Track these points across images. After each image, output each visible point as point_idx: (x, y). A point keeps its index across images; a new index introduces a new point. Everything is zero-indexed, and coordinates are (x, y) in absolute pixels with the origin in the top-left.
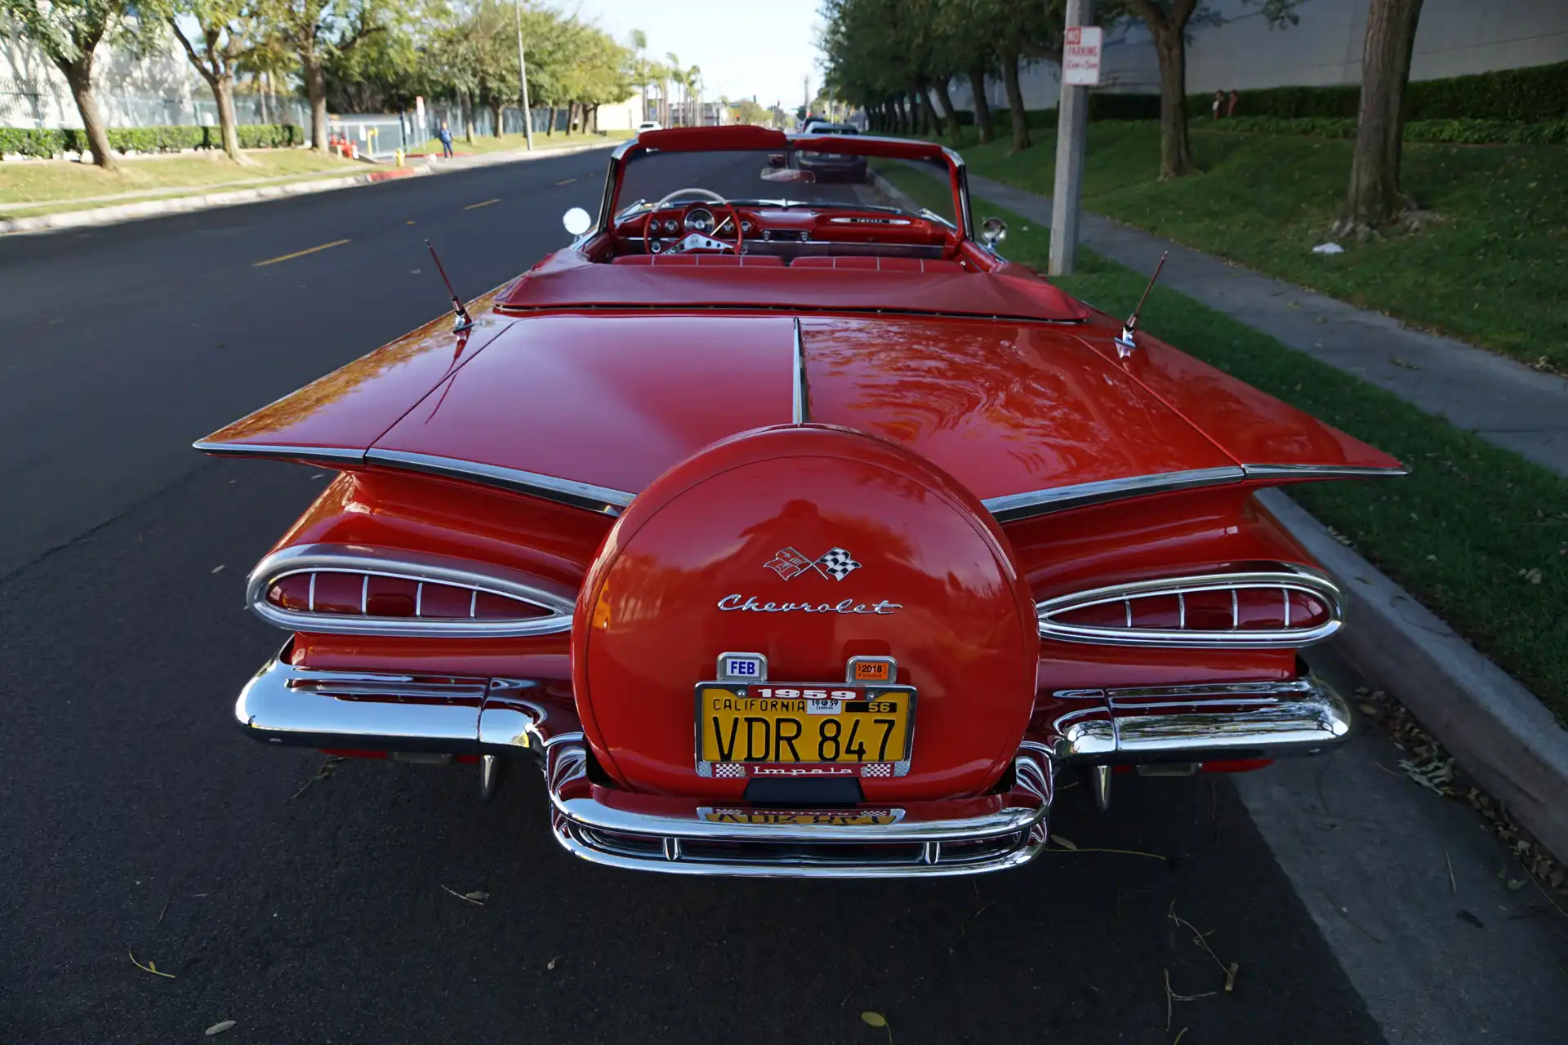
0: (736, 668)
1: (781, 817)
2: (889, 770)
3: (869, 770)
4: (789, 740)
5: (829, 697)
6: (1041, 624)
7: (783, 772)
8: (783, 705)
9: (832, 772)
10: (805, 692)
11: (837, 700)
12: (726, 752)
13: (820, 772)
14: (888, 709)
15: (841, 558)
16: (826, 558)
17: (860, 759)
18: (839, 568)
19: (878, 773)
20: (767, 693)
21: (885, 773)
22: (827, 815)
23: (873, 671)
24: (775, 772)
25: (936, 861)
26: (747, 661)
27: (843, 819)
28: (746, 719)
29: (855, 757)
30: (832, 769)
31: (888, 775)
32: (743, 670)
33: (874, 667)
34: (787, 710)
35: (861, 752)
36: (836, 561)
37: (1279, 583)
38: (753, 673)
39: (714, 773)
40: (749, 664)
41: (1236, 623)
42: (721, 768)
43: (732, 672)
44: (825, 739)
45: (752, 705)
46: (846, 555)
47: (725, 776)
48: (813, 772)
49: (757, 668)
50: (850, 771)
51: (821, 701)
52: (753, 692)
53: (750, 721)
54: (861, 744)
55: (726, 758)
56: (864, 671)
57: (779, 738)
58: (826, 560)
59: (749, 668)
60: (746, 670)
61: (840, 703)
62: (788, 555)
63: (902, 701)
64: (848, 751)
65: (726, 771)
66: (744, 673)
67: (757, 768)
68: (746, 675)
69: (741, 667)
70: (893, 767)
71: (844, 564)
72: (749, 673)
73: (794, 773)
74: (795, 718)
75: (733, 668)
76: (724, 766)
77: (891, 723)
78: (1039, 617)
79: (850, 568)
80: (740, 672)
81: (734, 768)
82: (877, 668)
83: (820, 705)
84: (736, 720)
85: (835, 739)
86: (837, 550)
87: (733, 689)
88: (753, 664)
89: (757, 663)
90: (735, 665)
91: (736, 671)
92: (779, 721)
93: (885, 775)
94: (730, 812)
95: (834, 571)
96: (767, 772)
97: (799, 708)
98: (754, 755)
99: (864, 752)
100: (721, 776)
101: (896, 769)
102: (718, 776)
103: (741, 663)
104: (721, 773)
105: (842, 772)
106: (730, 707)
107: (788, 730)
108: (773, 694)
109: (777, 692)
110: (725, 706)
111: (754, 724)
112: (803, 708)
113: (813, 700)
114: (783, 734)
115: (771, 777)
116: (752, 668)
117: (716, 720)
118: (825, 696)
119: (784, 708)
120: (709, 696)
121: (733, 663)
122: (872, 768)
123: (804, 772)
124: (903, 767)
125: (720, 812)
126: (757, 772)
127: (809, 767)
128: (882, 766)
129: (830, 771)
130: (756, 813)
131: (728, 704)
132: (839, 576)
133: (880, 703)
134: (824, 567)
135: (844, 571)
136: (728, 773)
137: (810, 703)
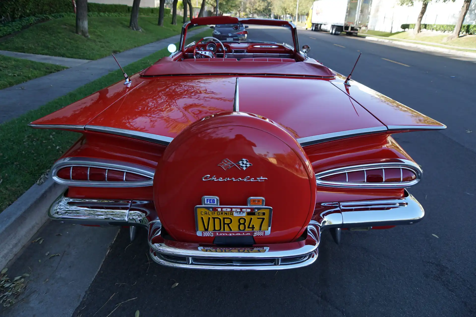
0: (208, 201)
1: (226, 250)
2: (263, 234)
3: (256, 234)
4: (228, 224)
5: (241, 211)
6: (317, 181)
7: (226, 234)
8: (225, 213)
9: (244, 234)
10: (233, 209)
11: (244, 212)
12: (206, 228)
13: (239, 234)
14: (262, 214)
15: (245, 162)
16: (239, 162)
17: (253, 230)
18: (244, 165)
19: (259, 234)
20: (219, 210)
21: (262, 234)
22: (242, 249)
23: (256, 202)
24: (224, 234)
25: (279, 264)
26: (212, 199)
27: (248, 251)
28: (213, 218)
29: (251, 229)
30: (243, 233)
31: (263, 235)
32: (211, 202)
33: (257, 201)
34: (227, 215)
35: (253, 228)
36: (243, 163)
37: (399, 166)
38: (214, 203)
39: (203, 235)
40: (213, 200)
41: (384, 180)
42: (205, 233)
43: (207, 202)
44: (240, 224)
45: (214, 213)
46: (247, 161)
47: (206, 236)
48: (237, 234)
49: (216, 201)
50: (249, 234)
51: (238, 212)
52: (215, 209)
53: (214, 219)
54: (253, 225)
55: (206, 230)
56: (253, 202)
57: (224, 224)
58: (240, 163)
59: (213, 201)
60: (212, 202)
61: (245, 213)
62: (226, 161)
63: (267, 212)
64: (249, 227)
65: (207, 234)
66: (211, 203)
67: (217, 233)
68: (212, 203)
69: (210, 201)
70: (264, 232)
71: (246, 164)
72: (213, 203)
73: (230, 235)
74: (229, 217)
75: (207, 201)
76: (206, 233)
77: (263, 219)
78: (316, 178)
79: (248, 166)
80: (210, 202)
81: (209, 233)
82: (258, 201)
83: (238, 213)
84: (209, 218)
85: (244, 224)
86: (243, 160)
87: (208, 208)
88: (214, 200)
89: (216, 200)
90: (208, 200)
91: (208, 203)
92: (224, 219)
93: (262, 235)
94: (209, 248)
95: (243, 167)
96: (221, 234)
97: (231, 214)
98: (216, 229)
99: (254, 228)
100: (205, 236)
101: (266, 233)
102: (204, 236)
103: (210, 200)
104: (205, 235)
105: (247, 234)
106: (207, 214)
107: (227, 221)
108: (222, 210)
109: (223, 209)
110: (205, 214)
111: (216, 219)
112: (232, 214)
113: (236, 212)
114: (225, 222)
115: (222, 236)
116: (214, 201)
117: (202, 218)
118: (240, 210)
119: (226, 214)
120: (199, 211)
121: (207, 199)
122: (257, 233)
123: (234, 234)
124: (268, 232)
125: (206, 248)
126: (217, 234)
127: (235, 233)
128: (261, 232)
129: (243, 234)
130: (218, 249)
131: (206, 213)
132: (244, 168)
133: (259, 213)
134: (239, 166)
135: (246, 167)
136: (207, 235)
137: (235, 212)
